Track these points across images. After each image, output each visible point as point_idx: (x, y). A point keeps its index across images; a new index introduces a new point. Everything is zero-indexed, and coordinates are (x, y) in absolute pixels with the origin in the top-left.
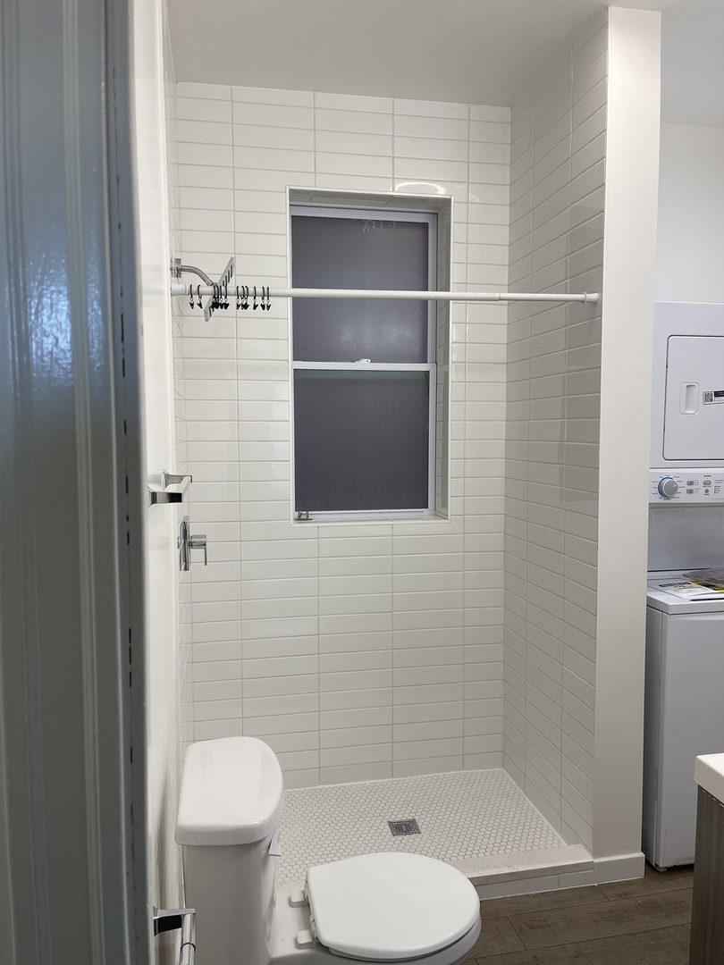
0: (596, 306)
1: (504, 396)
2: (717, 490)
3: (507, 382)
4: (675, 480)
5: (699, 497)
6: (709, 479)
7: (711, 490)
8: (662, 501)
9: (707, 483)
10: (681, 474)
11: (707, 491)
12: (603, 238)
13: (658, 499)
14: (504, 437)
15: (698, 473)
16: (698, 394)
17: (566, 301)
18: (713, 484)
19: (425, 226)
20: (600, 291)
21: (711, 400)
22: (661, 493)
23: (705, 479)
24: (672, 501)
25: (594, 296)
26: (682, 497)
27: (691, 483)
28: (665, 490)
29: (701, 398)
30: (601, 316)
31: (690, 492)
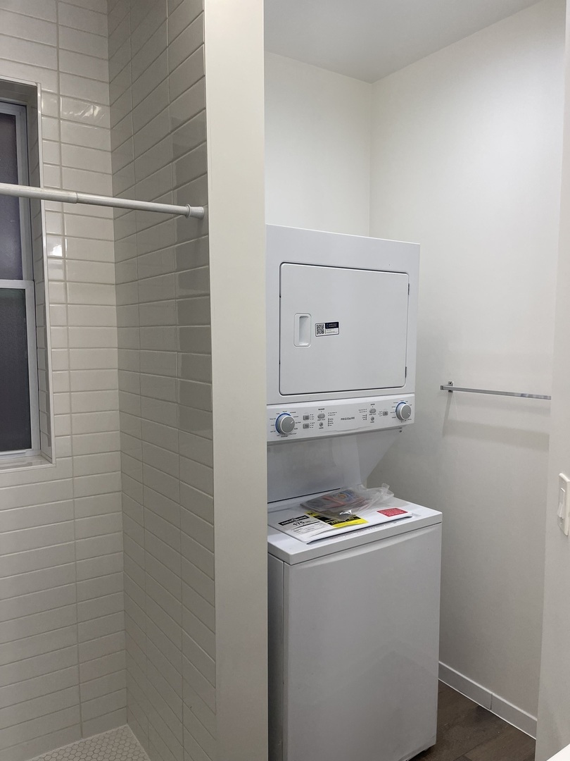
0: (202, 220)
1: (114, 322)
2: (330, 422)
3: (117, 306)
4: (292, 416)
5: (314, 432)
6: (323, 412)
7: (325, 422)
8: (279, 438)
9: (321, 417)
10: (296, 409)
11: (321, 424)
12: (206, 141)
13: (276, 437)
14: (117, 367)
15: (312, 406)
16: (310, 327)
17: (177, 213)
18: (326, 418)
19: (11, 119)
20: (205, 204)
21: (323, 332)
22: (279, 431)
23: (320, 412)
24: (290, 437)
25: (199, 210)
26: (299, 433)
27: (306, 418)
28: (283, 427)
29: (314, 329)
30: (208, 234)
31: (306, 426)
